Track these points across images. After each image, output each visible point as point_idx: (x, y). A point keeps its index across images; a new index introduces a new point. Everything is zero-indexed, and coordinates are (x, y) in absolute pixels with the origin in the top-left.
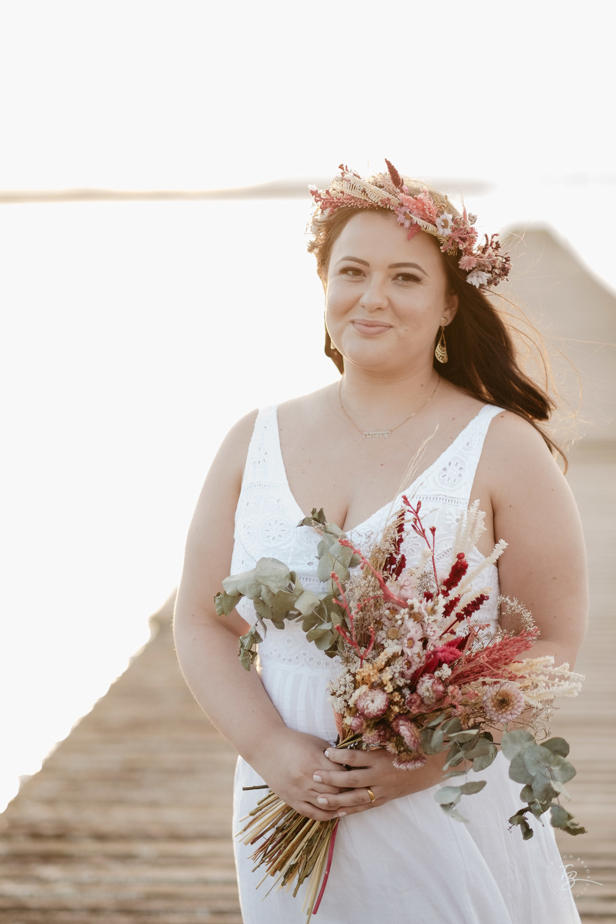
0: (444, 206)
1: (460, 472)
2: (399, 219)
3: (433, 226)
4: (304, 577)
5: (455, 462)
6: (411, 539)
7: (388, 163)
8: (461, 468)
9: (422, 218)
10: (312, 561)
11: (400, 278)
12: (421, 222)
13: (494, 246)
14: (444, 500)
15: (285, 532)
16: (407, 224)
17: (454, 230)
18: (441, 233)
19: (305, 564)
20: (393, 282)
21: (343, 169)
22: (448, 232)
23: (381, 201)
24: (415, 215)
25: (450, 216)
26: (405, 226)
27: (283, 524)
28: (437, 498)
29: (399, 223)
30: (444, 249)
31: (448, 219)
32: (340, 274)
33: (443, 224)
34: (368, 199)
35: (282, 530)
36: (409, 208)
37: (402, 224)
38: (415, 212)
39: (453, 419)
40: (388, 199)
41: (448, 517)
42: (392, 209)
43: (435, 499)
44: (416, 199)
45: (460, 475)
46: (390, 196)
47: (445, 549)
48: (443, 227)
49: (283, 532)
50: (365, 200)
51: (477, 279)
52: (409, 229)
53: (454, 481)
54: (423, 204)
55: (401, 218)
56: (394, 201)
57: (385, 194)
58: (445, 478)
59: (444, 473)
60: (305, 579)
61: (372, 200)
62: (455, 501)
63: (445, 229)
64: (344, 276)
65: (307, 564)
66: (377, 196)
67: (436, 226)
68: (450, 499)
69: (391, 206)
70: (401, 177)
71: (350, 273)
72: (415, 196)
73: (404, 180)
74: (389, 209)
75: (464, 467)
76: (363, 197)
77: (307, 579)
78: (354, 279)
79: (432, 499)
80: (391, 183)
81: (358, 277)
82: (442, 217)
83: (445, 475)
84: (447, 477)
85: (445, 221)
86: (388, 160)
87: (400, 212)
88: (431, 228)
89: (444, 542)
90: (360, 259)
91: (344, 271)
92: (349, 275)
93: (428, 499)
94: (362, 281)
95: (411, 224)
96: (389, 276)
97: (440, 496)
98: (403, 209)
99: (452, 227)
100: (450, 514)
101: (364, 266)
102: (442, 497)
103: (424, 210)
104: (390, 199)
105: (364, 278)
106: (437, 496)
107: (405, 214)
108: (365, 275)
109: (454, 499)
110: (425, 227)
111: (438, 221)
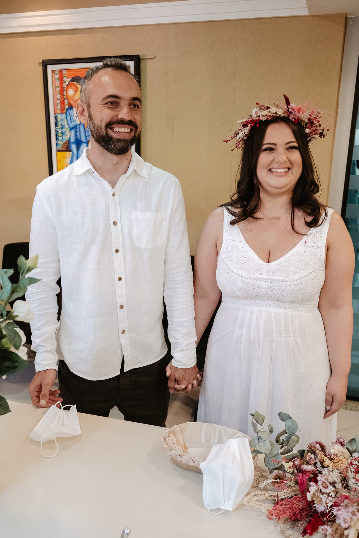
1: (321, 235)
6: (304, 264)
8: (321, 233)
10: (262, 273)
11: (289, 148)
14: (316, 247)
15: (248, 261)
19: (259, 274)
27: (247, 257)
41: (317, 254)
45: (321, 236)
47: (316, 267)
53: (319, 239)
59: (315, 236)
60: (259, 280)
71: (268, 150)
75: (322, 233)
78: (270, 152)
83: (315, 237)
84: (316, 237)
89: (316, 264)
94: (273, 152)
96: (285, 148)
100: (318, 253)
101: (274, 146)
108: (274, 150)
109: (319, 247)
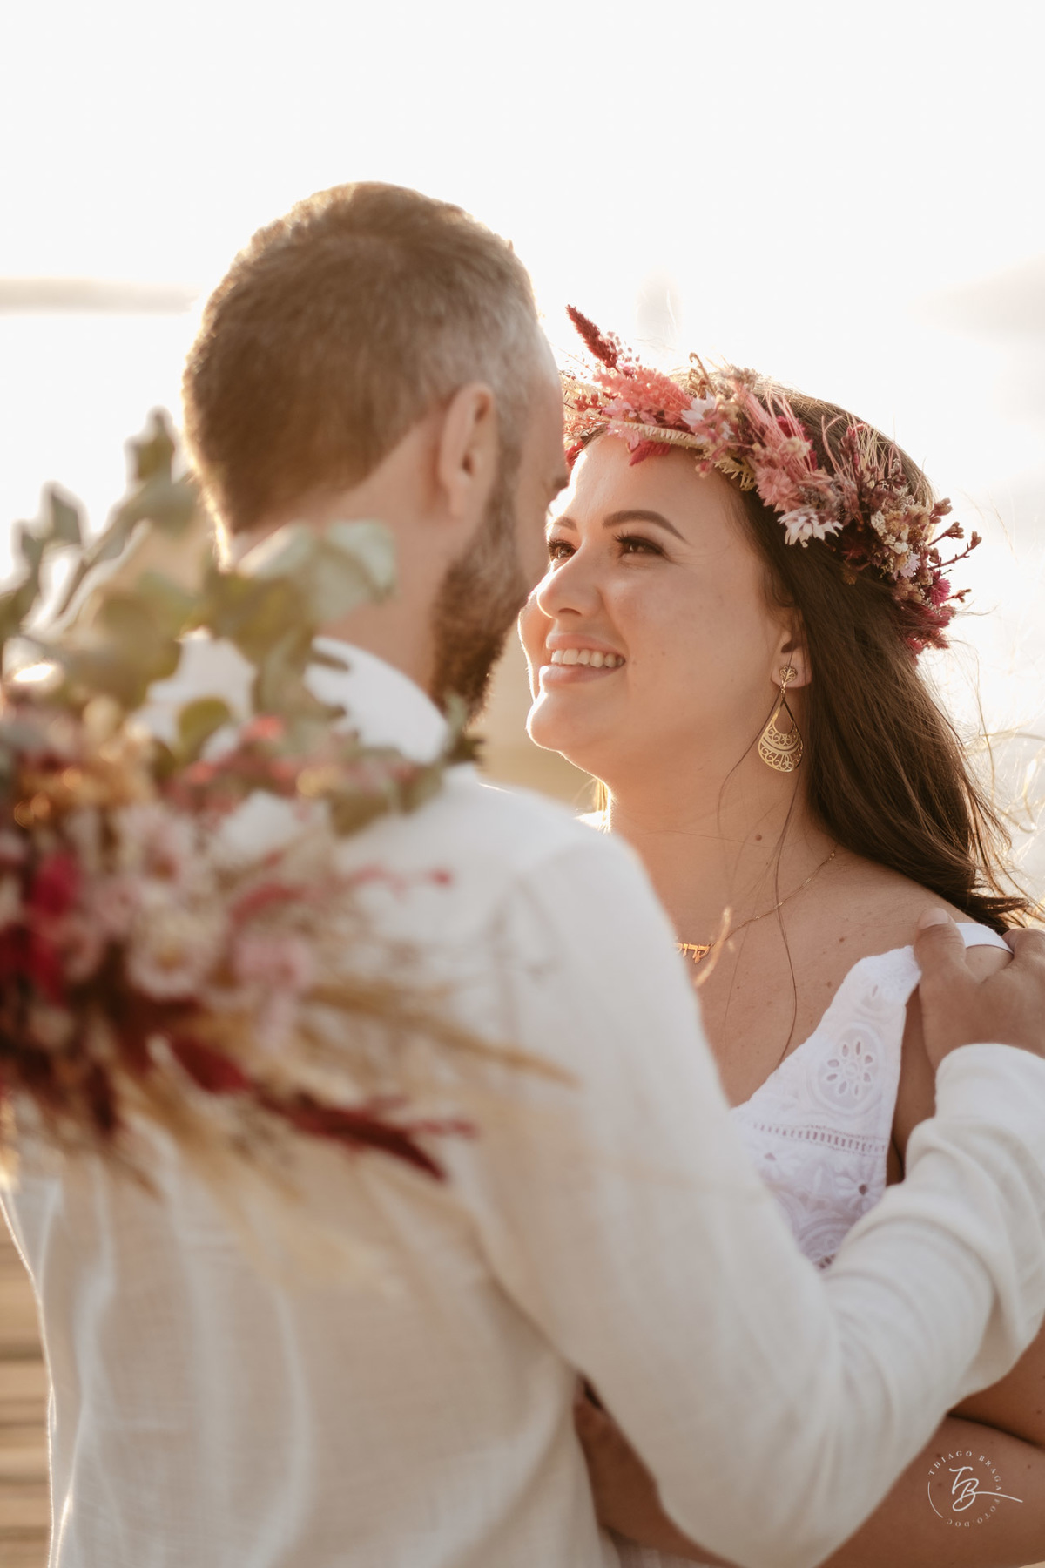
5: (855, 1043)
8: (869, 1060)
14: (833, 1140)
28: (816, 1134)
39: (842, 940)
41: (841, 1180)
43: (812, 1136)
53: (856, 1092)
58: (834, 1082)
62: (858, 1144)
68: (845, 1137)
79: (804, 1135)
93: (796, 1135)
97: (823, 1131)
100: (845, 1173)
102: (827, 1133)
106: (815, 1130)
109: (856, 1139)
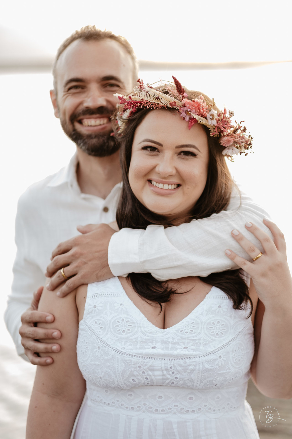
0: (211, 105)
2: (181, 115)
3: (205, 119)
4: (150, 357)
7: (175, 79)
9: (198, 115)
10: (155, 346)
11: (182, 154)
12: (198, 118)
13: (242, 129)
15: (132, 327)
16: (187, 119)
17: (218, 121)
18: (210, 124)
19: (150, 348)
20: (178, 156)
21: (140, 82)
22: (214, 122)
23: (170, 104)
24: (193, 113)
25: (216, 112)
26: (186, 120)
27: (129, 321)
29: (182, 118)
30: (213, 134)
31: (214, 114)
32: (142, 150)
33: (211, 117)
34: (160, 103)
35: (129, 326)
36: (189, 108)
37: (184, 119)
38: (194, 111)
40: (175, 102)
42: (177, 109)
44: (194, 101)
46: (176, 100)
47: (240, 330)
48: (211, 119)
49: (130, 327)
50: (158, 104)
51: (232, 151)
52: (189, 122)
54: (199, 105)
55: (184, 114)
56: (179, 103)
57: (172, 99)
60: (151, 358)
61: (163, 103)
63: (213, 121)
64: (145, 152)
65: (151, 348)
66: (166, 100)
67: (207, 119)
69: (176, 107)
70: (183, 87)
71: (149, 149)
72: (193, 100)
73: (185, 90)
74: (175, 109)
76: (157, 102)
77: (152, 358)
78: (152, 154)
80: (176, 91)
81: (154, 152)
82: (210, 113)
85: (213, 115)
86: (174, 77)
87: (183, 111)
88: (203, 121)
89: (239, 325)
90: (156, 142)
91: (145, 148)
92: (148, 151)
94: (157, 155)
95: (190, 119)
96: (176, 153)
98: (185, 109)
99: (217, 119)
101: (159, 146)
103: (199, 109)
104: (176, 103)
105: (159, 153)
107: (186, 112)
108: (159, 151)
110: (200, 120)
111: (208, 115)
